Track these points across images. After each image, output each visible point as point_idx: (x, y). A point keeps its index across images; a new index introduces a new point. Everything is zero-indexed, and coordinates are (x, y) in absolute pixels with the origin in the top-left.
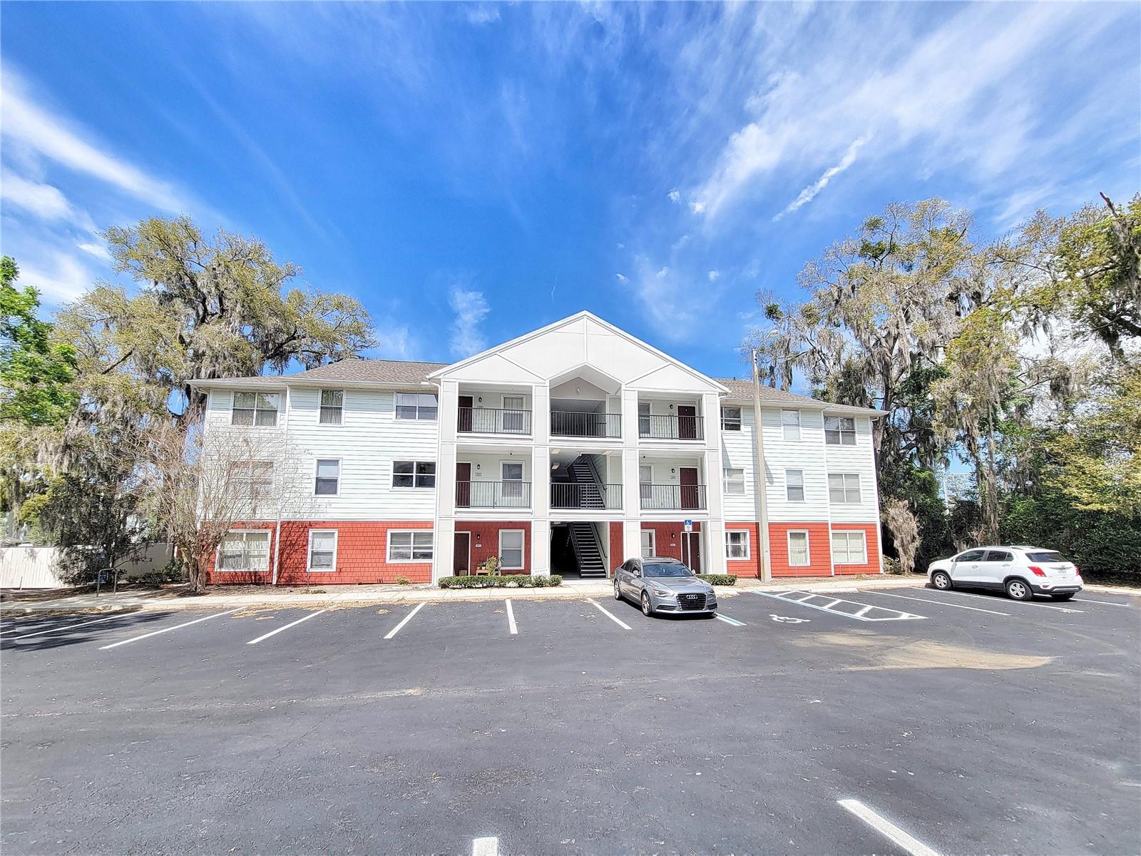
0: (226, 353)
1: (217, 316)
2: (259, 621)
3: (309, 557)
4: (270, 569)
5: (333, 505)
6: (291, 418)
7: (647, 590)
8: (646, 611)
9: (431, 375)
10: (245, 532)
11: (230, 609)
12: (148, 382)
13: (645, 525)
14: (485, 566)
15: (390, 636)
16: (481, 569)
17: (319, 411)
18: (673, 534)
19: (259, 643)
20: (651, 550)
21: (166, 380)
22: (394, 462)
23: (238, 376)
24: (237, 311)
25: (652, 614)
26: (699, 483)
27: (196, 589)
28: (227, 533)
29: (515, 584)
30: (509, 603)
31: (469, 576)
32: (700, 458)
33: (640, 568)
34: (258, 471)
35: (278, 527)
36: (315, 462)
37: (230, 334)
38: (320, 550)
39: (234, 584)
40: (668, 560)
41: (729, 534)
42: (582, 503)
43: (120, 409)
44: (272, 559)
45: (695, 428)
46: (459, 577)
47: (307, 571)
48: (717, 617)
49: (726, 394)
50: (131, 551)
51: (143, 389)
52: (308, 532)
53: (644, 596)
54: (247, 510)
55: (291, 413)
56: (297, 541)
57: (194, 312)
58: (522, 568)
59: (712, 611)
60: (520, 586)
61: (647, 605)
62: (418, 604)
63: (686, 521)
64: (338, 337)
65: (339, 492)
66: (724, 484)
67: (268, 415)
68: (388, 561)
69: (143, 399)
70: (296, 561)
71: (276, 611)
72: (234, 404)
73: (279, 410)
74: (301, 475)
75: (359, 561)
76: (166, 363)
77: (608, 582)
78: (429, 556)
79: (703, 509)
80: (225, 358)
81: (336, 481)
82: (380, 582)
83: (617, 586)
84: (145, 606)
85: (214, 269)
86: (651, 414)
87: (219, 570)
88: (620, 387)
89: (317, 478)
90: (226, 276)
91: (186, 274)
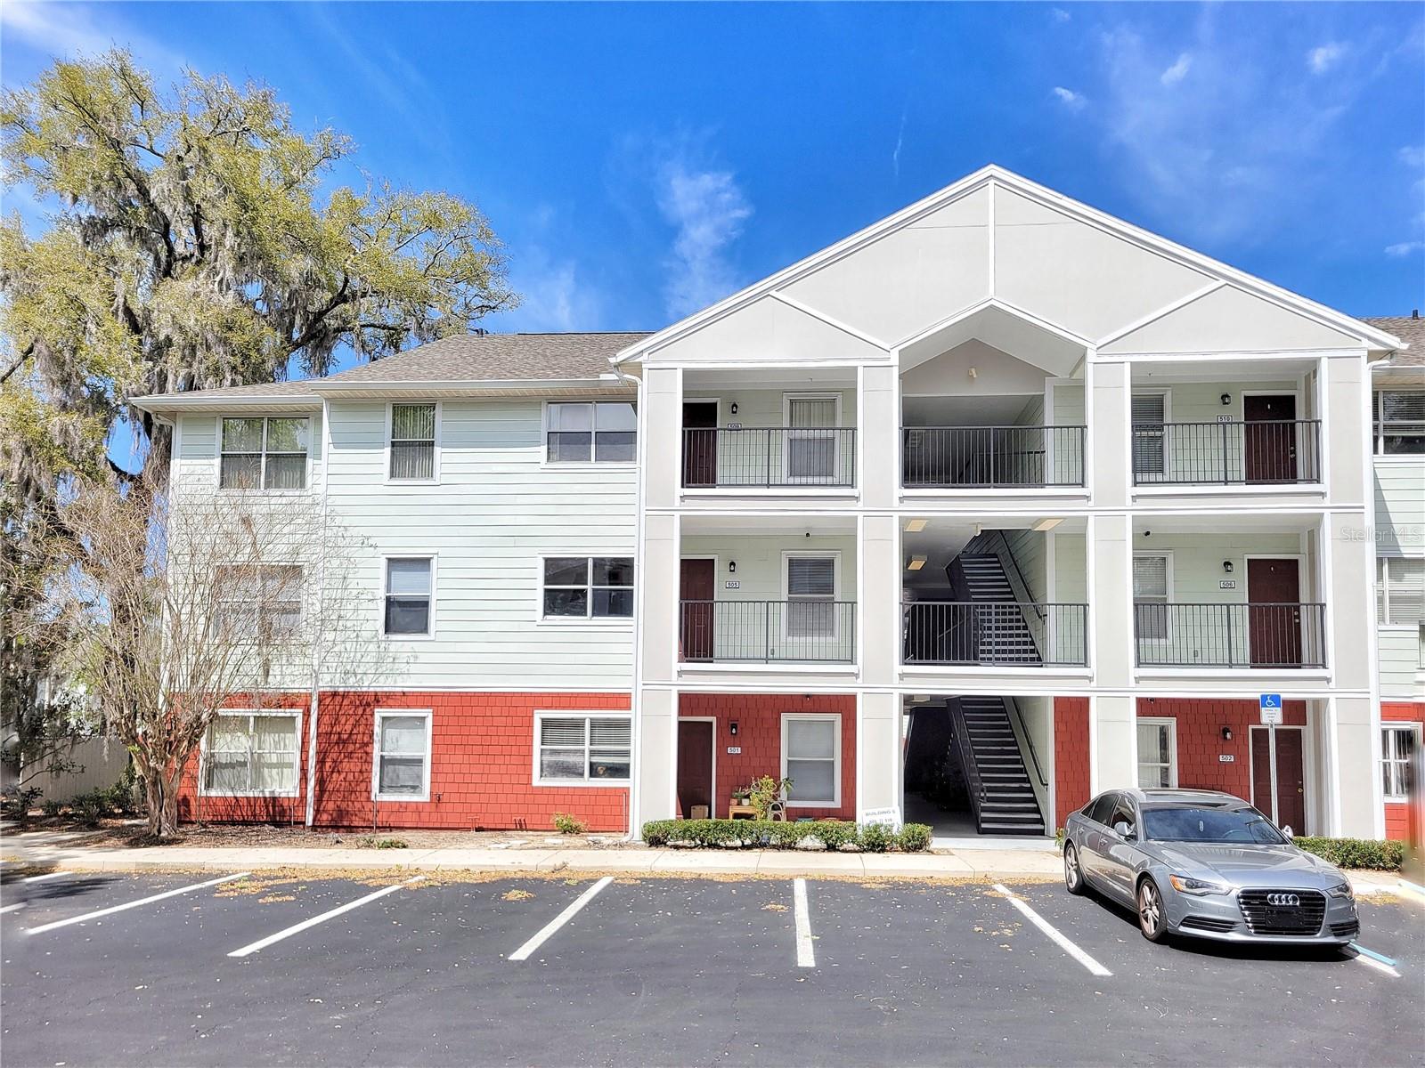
0: (209, 336)
1: (194, 260)
2: (264, 905)
3: (376, 769)
4: (301, 793)
5: (422, 658)
6: (332, 469)
7: (1154, 874)
8: (1149, 927)
9: (621, 356)
10: (251, 713)
11: (217, 877)
12: (64, 407)
13: (1147, 707)
14: (747, 797)
15: (522, 953)
16: (739, 804)
17: (388, 450)
18: (1225, 731)
19: (251, 956)
20: (1165, 772)
21: (98, 401)
22: (547, 560)
23: (234, 383)
24: (228, 244)
25: (1166, 938)
26: (1304, 597)
27: (159, 832)
28: (214, 717)
29: (818, 843)
30: (800, 888)
31: (714, 819)
32: (1310, 531)
33: (1133, 815)
34: (272, 585)
35: (315, 705)
36: (383, 563)
37: (216, 296)
38: (397, 754)
39: (234, 823)
40: (1213, 797)
41: (1391, 735)
42: (983, 652)
43: (17, 466)
44: (304, 771)
45: (1294, 452)
46: (688, 823)
47: (373, 798)
48: (1359, 958)
49: (1391, 353)
50: (48, 751)
51: (56, 422)
52: (372, 715)
53: (1146, 890)
54: (253, 666)
55: (333, 458)
56: (351, 734)
57: (151, 258)
58: (837, 803)
59: (1342, 940)
60: (831, 848)
61: (1153, 913)
62: (595, 881)
63: (1264, 697)
64: (433, 290)
65: (432, 626)
66: (1380, 600)
67: (289, 466)
68: (537, 781)
69: (57, 443)
70: (350, 777)
71: (305, 883)
72: (224, 446)
73: (309, 453)
74: (355, 592)
75: (476, 779)
76: (95, 366)
77: (1051, 846)
78: (621, 771)
79: (1314, 666)
80: (208, 348)
81: (425, 604)
82: (521, 827)
83: (1071, 859)
84: (63, 863)
85: (180, 158)
86: (1168, 419)
87: (204, 794)
88: (1083, 358)
89: (388, 599)
90: (202, 172)
91: (129, 175)
